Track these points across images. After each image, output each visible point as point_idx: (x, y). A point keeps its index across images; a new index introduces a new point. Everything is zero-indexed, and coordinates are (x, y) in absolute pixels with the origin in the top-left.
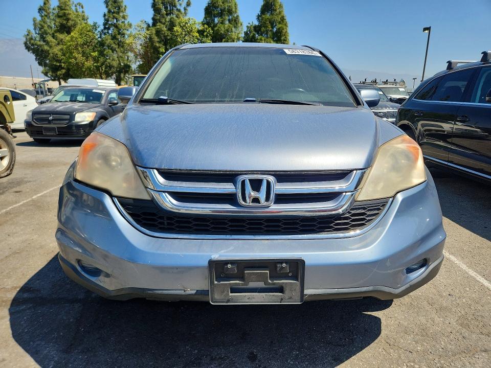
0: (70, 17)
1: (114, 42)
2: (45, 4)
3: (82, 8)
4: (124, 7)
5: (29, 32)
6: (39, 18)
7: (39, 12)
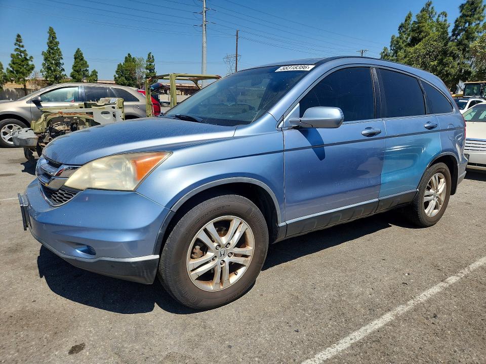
0: (424, 29)
1: (458, 49)
2: (406, 21)
3: (446, 16)
4: (482, 7)
5: (385, 49)
6: (397, 35)
7: (399, 29)
